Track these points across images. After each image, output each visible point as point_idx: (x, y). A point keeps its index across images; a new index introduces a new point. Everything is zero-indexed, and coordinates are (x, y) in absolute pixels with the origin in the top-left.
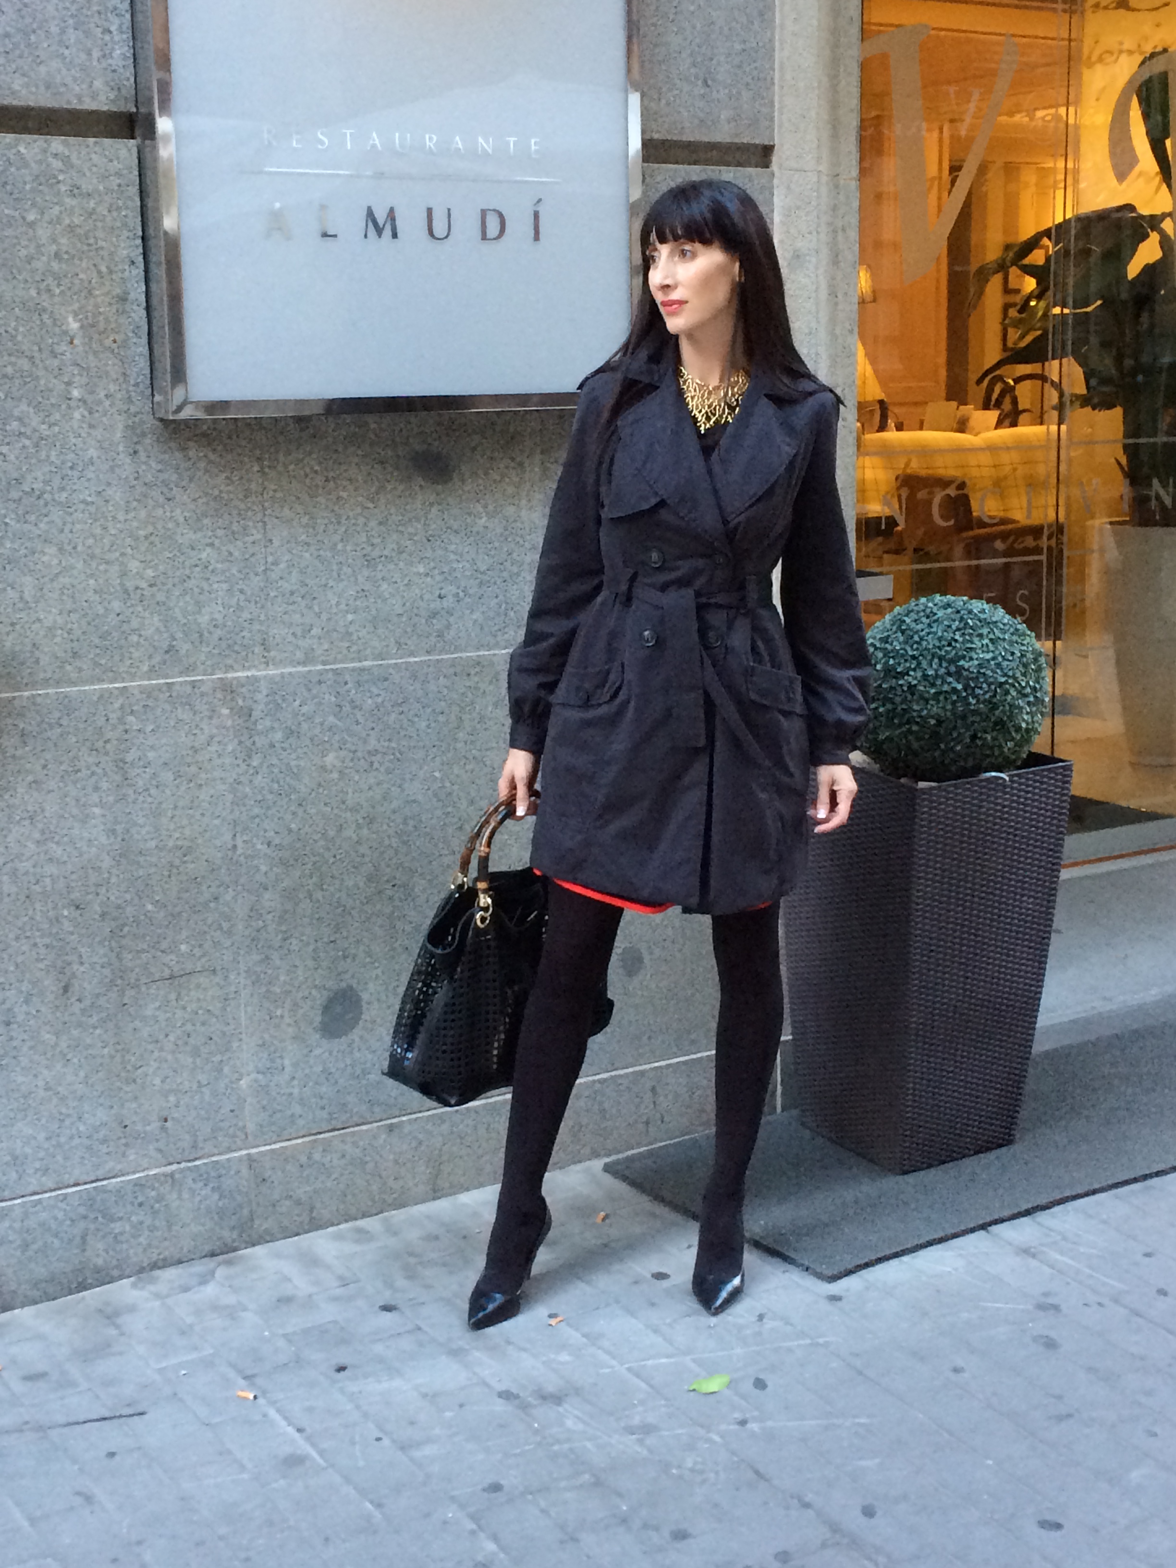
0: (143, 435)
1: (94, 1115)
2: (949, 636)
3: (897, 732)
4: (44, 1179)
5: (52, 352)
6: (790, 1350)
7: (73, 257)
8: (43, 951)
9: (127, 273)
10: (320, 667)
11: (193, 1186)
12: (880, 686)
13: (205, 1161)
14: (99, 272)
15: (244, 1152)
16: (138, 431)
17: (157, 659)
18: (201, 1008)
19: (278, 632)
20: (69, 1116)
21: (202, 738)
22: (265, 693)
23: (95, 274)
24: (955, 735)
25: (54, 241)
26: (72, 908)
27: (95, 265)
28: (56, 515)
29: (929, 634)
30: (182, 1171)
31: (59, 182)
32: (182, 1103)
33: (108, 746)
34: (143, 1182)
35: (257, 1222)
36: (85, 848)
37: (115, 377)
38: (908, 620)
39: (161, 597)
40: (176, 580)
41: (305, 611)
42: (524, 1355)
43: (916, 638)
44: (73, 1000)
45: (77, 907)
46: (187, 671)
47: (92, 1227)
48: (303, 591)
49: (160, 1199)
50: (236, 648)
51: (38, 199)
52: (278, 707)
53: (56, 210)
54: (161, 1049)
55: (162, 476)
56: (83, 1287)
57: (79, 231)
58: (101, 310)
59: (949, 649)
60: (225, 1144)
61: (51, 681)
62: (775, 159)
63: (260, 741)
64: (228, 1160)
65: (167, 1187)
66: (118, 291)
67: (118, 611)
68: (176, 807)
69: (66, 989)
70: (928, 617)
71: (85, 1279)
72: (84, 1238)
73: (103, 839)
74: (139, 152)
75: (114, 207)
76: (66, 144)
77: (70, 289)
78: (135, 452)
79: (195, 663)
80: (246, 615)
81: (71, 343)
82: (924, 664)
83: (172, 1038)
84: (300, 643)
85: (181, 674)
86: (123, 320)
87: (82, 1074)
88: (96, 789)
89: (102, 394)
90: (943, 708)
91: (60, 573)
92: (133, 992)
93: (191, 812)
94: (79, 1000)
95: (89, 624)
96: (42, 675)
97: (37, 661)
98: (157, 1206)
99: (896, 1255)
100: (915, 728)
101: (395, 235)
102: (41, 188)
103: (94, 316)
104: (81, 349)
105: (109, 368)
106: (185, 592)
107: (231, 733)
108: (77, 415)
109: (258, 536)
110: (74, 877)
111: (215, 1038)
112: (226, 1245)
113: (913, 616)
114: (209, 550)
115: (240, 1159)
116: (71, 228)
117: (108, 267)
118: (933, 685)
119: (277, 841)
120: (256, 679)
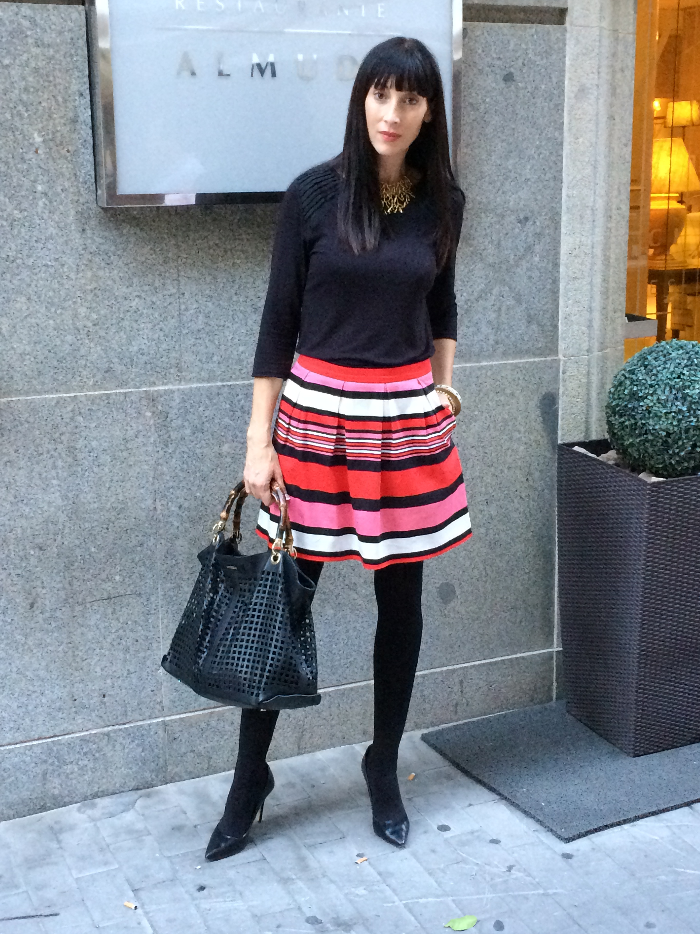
0: (89, 217)
1: (53, 692)
2: (678, 371)
3: (638, 440)
4: (16, 735)
5: (22, 158)
6: (526, 898)
7: (38, 91)
8: (15, 578)
9: (77, 103)
10: (219, 384)
11: (124, 742)
12: (626, 406)
13: (132, 725)
14: (57, 101)
15: (161, 719)
16: (86, 215)
17: (99, 377)
18: (130, 619)
19: (188, 357)
20: (34, 692)
21: (131, 433)
22: (178, 401)
23: (53, 103)
24: (680, 443)
25: (24, 79)
26: (37, 550)
27: (54, 96)
28: (25, 274)
29: (665, 368)
30: (115, 731)
31: (26, 36)
32: (116, 684)
33: (63, 438)
34: (88, 738)
35: (170, 768)
36: (46, 508)
37: (68, 176)
38: (649, 357)
39: (102, 333)
40: (114, 321)
41: (208, 344)
42: (333, 887)
43: (654, 372)
44: (37, 612)
45: (41, 549)
46: (121, 385)
47: (51, 768)
48: (207, 329)
49: (99, 750)
50: (158, 369)
51: (12, 49)
52: (187, 412)
53: (25, 57)
54: (102, 648)
55: (103, 248)
56: (44, 808)
57: (41, 71)
58: (59, 128)
59: (677, 380)
60: (147, 714)
61: (22, 392)
62: (568, 19)
63: (174, 435)
64: (150, 725)
65: (105, 741)
66: (71, 115)
67: (70, 342)
68: (112, 481)
69: (32, 606)
70: (665, 356)
71: (45, 804)
72: (45, 774)
73: (59, 502)
74: (86, 14)
75: (68, 54)
76: (34, 9)
77: (35, 114)
78: (84, 230)
79: (127, 379)
80: (164, 346)
81: (36, 152)
82: (659, 392)
83: (109, 640)
84: (205, 366)
85: (117, 387)
86: (75, 136)
87: (44, 664)
88: (55, 467)
89: (59, 189)
90: (672, 423)
91: (28, 315)
92: (80, 608)
93: (123, 484)
94: (42, 613)
95: (50, 352)
96: (15, 387)
97: (12, 378)
98: (97, 755)
99: (619, 824)
100: (650, 437)
101: (274, 74)
102: (14, 40)
103: (53, 133)
104: (43, 156)
105: (64, 170)
106: (121, 329)
107: (153, 429)
108: (41, 203)
109: (174, 291)
110: (37, 528)
111: (140, 641)
112: (147, 782)
113: (654, 355)
114: (137, 300)
115: (157, 724)
116: (36, 70)
117: (63, 98)
118: (665, 407)
119: (186, 505)
120: (172, 392)
